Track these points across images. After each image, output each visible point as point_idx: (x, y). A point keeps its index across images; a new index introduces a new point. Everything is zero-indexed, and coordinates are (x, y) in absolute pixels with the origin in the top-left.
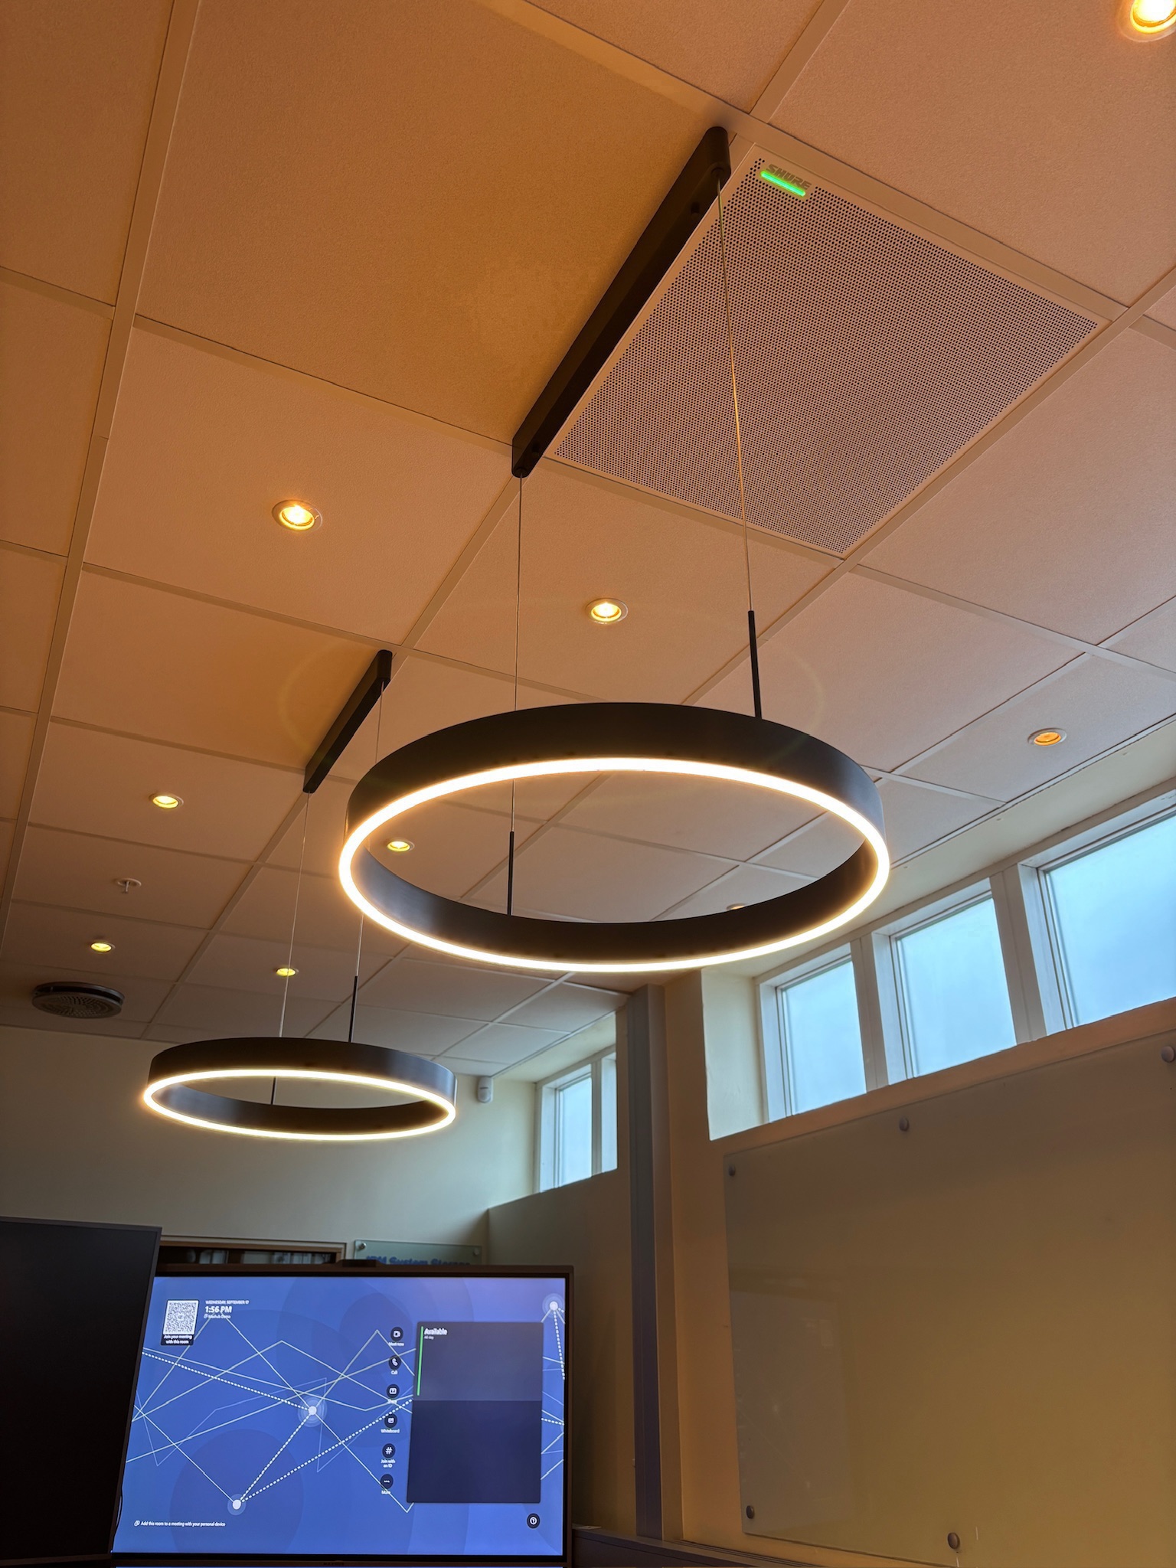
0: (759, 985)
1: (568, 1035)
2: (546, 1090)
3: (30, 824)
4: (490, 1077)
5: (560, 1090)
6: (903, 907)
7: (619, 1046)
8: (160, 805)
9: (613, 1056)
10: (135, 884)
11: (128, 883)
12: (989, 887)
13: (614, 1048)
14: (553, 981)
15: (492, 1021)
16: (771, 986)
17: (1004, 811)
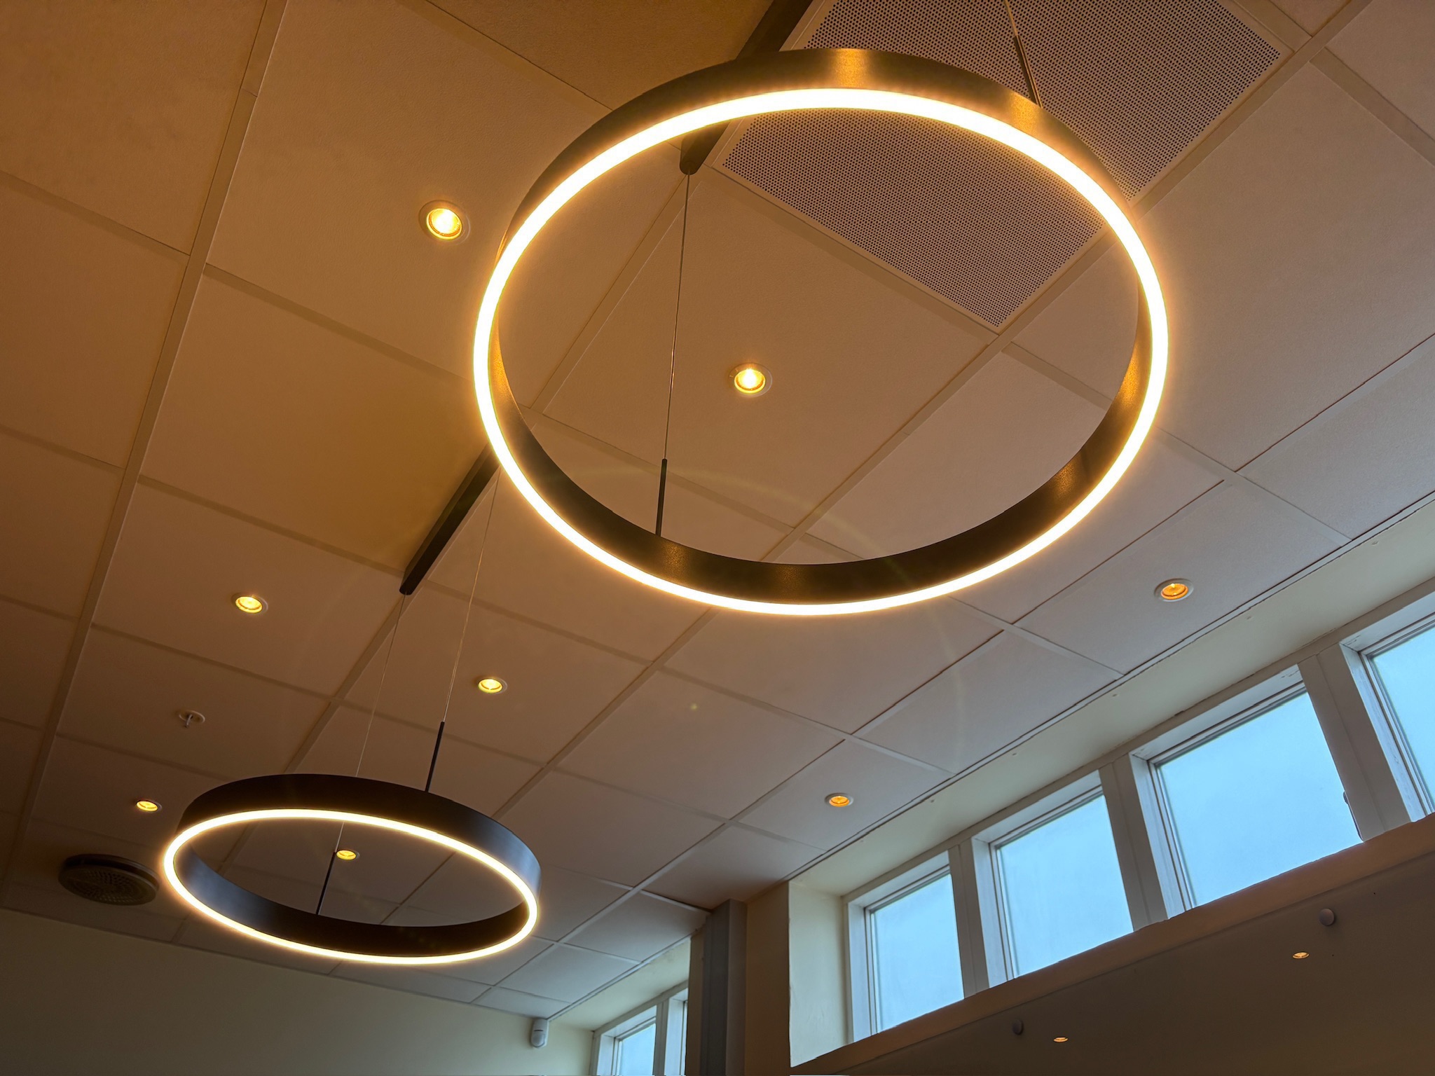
0: (847, 905)
1: (637, 966)
2: (605, 1038)
3: (94, 625)
4: (547, 1019)
5: (620, 1040)
6: (1005, 808)
7: (692, 983)
8: (242, 608)
9: (684, 994)
10: (199, 719)
11: (190, 716)
12: (1099, 782)
13: (687, 985)
14: (631, 888)
15: (557, 941)
16: (860, 907)
17: (1121, 685)
